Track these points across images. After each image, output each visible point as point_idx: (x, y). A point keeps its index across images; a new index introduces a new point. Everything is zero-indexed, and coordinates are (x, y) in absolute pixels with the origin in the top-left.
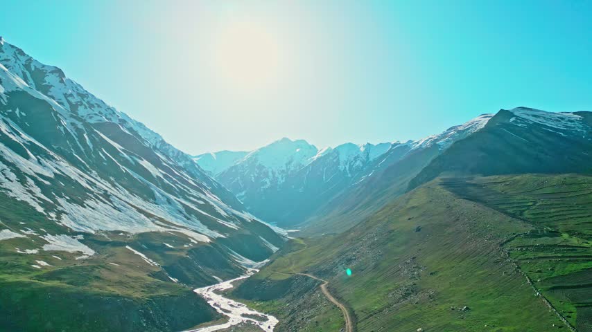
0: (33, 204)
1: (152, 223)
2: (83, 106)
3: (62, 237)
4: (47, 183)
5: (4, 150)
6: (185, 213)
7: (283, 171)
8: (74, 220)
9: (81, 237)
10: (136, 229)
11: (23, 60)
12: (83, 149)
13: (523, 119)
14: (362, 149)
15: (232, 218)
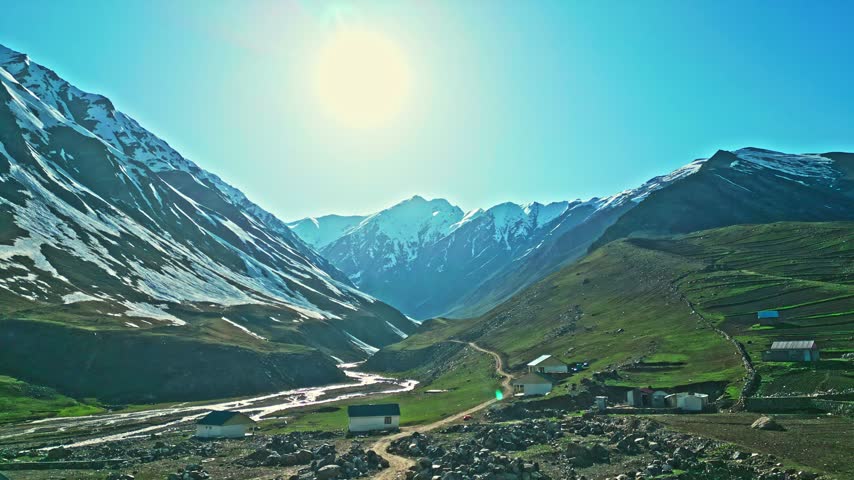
0: (103, 266)
1: (247, 297)
2: (141, 150)
3: (142, 304)
4: (114, 243)
5: (56, 201)
6: (286, 288)
7: (414, 244)
8: (153, 287)
9: (164, 306)
10: (228, 302)
11: (56, 85)
12: (149, 204)
13: (749, 163)
14: (527, 211)
15: (349, 297)
